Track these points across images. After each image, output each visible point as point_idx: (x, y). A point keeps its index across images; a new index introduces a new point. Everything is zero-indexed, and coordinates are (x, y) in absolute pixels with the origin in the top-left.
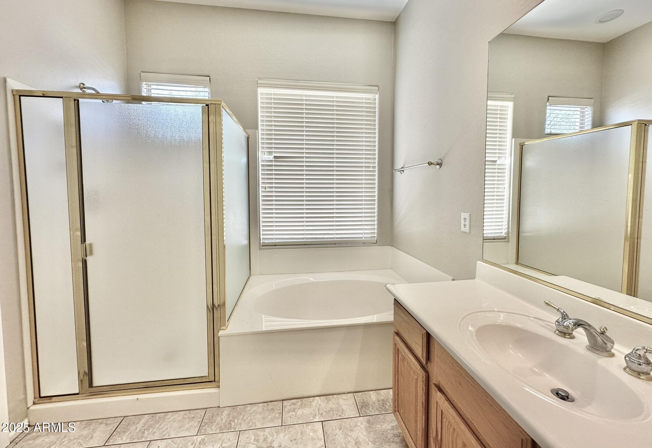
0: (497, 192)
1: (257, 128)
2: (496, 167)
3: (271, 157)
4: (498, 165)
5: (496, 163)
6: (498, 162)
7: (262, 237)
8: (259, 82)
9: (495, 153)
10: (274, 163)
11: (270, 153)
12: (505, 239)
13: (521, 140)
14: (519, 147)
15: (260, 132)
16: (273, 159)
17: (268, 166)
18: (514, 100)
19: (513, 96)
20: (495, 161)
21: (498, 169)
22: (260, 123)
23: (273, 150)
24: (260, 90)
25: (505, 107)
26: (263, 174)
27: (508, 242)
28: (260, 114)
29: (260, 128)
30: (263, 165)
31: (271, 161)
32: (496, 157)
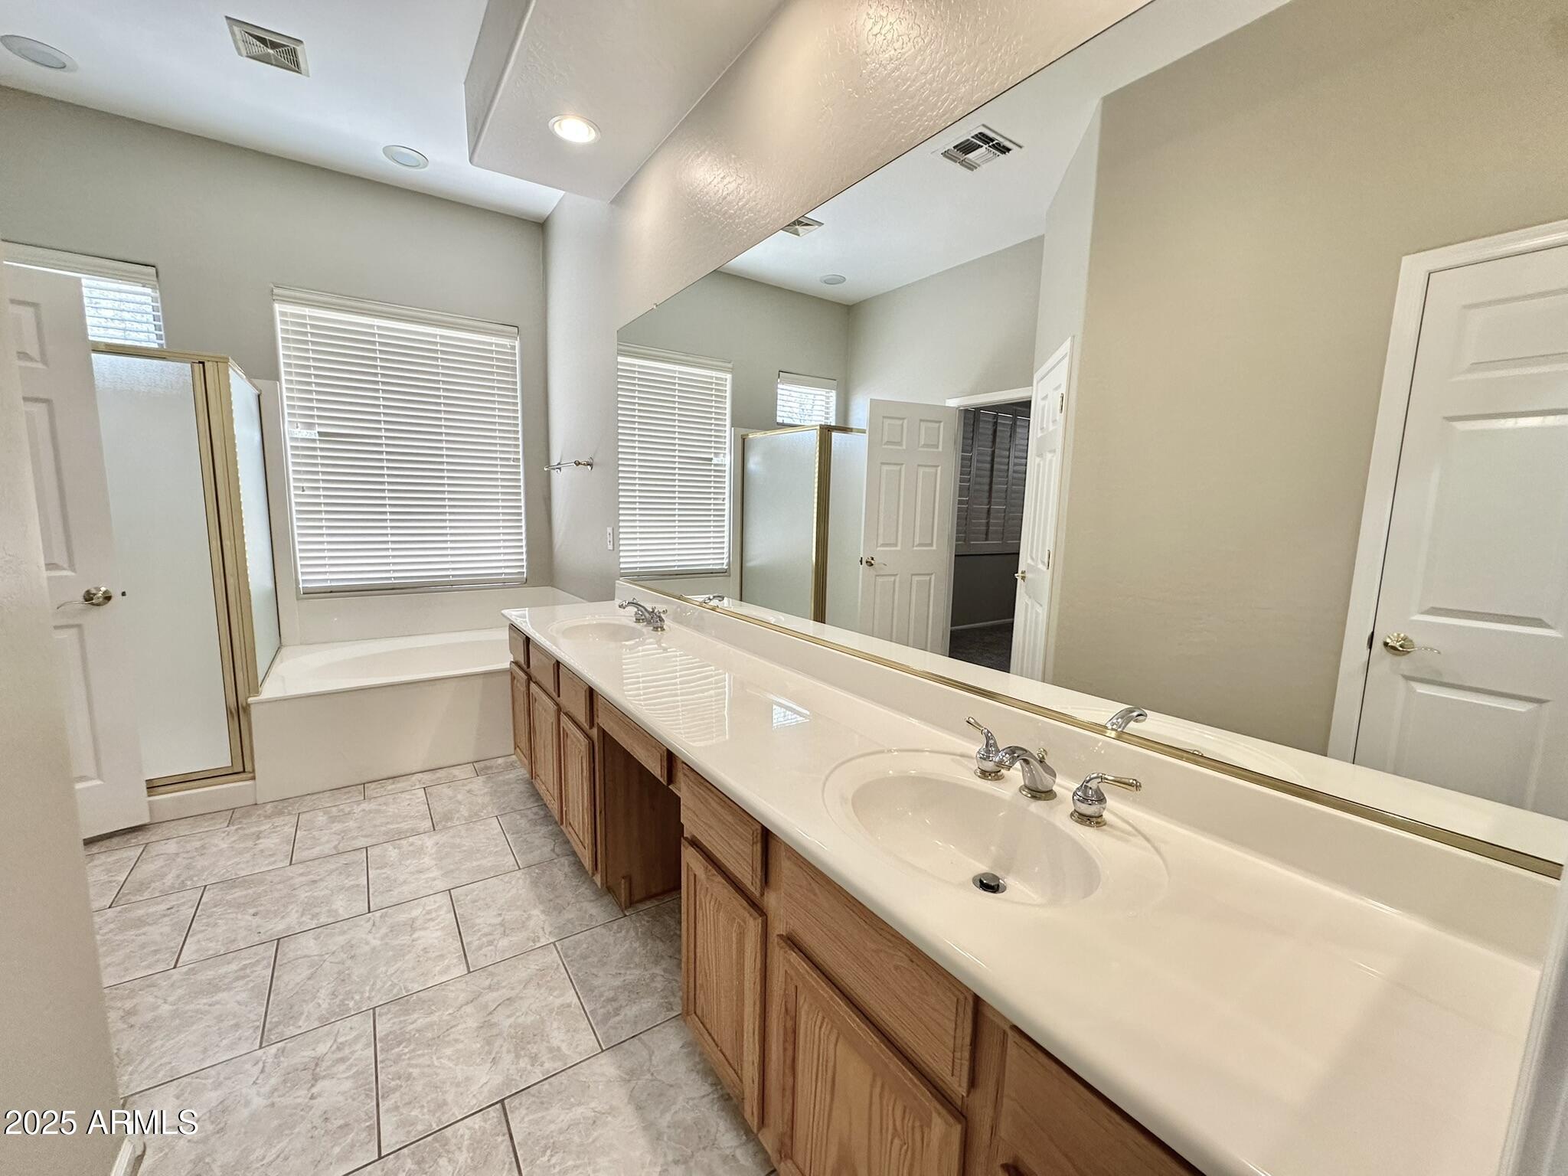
0: (714, 504)
1: (277, 378)
2: (712, 467)
3: (313, 434)
4: (716, 465)
5: (713, 462)
6: (715, 461)
7: (300, 578)
8: (276, 291)
9: (710, 447)
10: (318, 445)
11: (310, 426)
12: (724, 573)
13: (743, 431)
14: (740, 440)
15: (284, 385)
16: (317, 438)
17: (306, 449)
18: (732, 371)
19: (730, 365)
20: (711, 459)
21: (715, 471)
22: (282, 369)
23: (316, 421)
24: (278, 307)
25: (721, 379)
26: (294, 464)
27: (730, 576)
28: (281, 352)
29: (283, 377)
30: (294, 448)
31: (314, 441)
32: (711, 453)
